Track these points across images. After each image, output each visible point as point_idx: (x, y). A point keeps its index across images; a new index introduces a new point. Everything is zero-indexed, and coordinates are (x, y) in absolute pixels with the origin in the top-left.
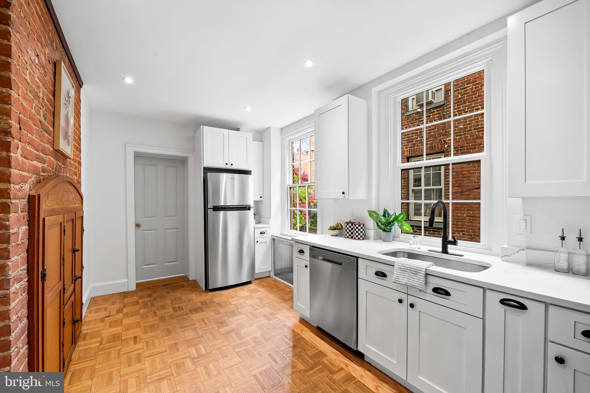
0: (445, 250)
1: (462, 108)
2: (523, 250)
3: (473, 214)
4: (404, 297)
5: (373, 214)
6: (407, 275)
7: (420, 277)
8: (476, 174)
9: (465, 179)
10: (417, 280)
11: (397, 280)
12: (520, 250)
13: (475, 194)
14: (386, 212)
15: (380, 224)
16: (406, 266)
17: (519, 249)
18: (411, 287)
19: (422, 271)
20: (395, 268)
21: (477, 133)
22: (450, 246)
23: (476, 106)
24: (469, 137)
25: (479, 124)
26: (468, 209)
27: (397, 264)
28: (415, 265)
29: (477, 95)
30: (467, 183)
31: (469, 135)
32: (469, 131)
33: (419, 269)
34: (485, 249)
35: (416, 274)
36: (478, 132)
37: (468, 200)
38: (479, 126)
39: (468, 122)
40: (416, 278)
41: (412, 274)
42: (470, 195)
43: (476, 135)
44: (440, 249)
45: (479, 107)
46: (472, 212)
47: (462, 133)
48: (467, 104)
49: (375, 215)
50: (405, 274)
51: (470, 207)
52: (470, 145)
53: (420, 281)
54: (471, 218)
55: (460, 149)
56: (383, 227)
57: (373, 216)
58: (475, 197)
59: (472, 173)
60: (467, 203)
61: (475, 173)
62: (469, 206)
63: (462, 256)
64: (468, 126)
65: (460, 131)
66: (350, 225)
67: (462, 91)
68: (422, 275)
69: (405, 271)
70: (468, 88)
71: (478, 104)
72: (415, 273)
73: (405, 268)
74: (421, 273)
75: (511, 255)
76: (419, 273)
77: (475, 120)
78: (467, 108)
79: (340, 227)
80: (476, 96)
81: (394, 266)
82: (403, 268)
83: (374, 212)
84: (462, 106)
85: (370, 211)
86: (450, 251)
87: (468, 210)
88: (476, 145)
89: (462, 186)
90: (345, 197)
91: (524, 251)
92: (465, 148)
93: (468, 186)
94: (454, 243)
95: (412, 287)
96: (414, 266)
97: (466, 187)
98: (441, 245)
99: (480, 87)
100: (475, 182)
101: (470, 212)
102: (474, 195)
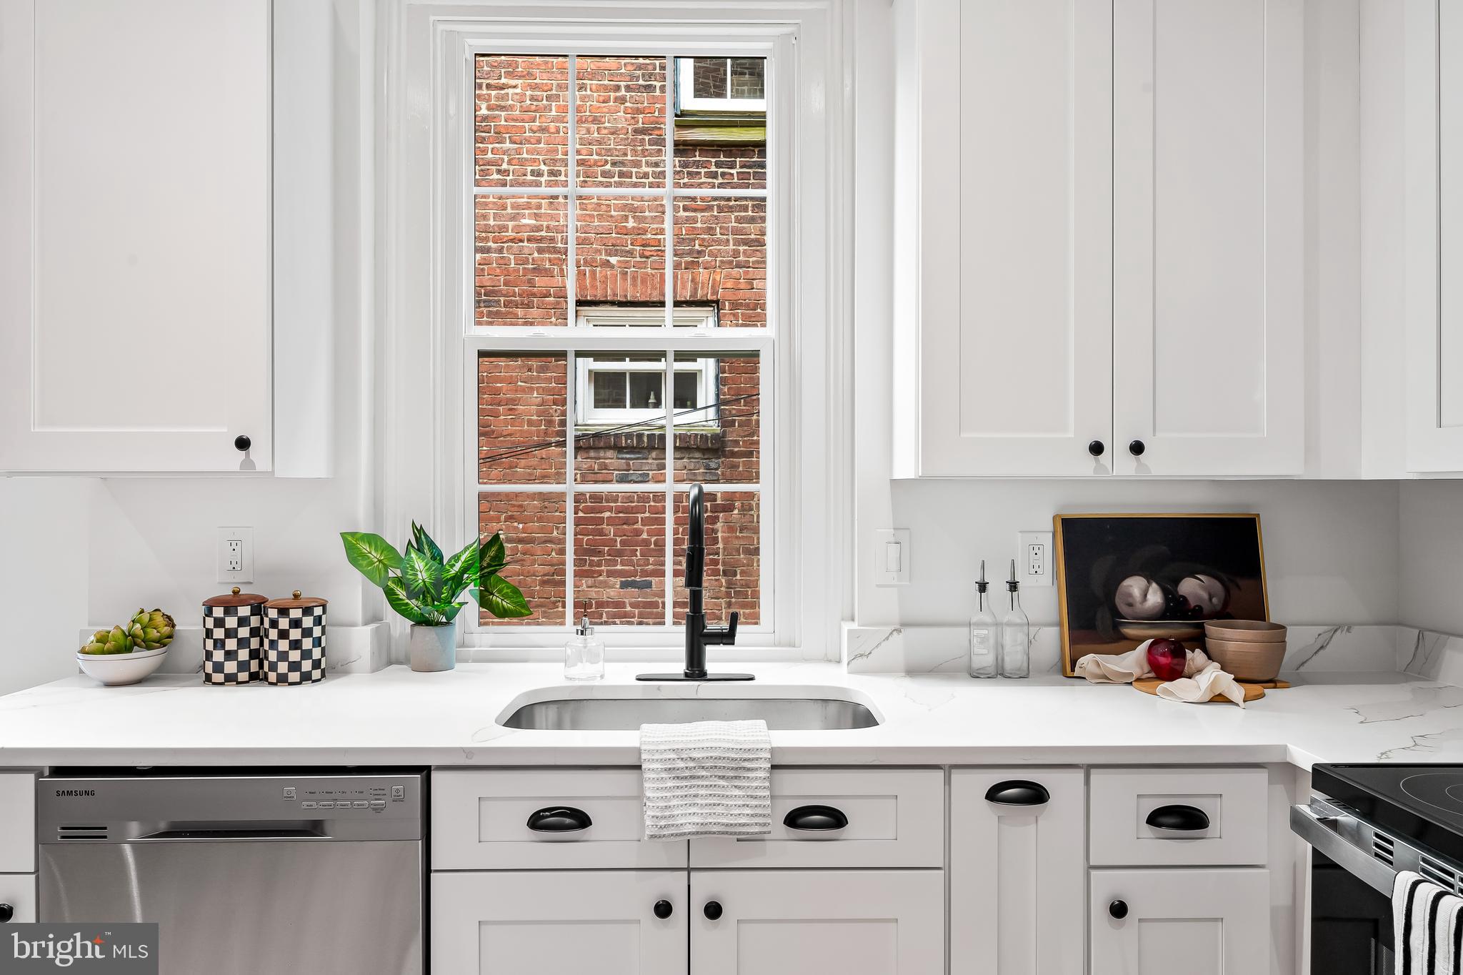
0: (696, 670)
1: (490, 155)
2: (899, 631)
3: (524, 531)
4: (672, 887)
5: (365, 547)
6: (702, 792)
7: (755, 784)
8: (535, 395)
9: (501, 408)
10: (741, 802)
11: (663, 823)
12: (891, 633)
13: (530, 464)
14: (423, 536)
15: (402, 594)
16: (695, 755)
17: (889, 629)
18: (723, 833)
19: (757, 759)
20: (647, 775)
21: (536, 255)
22: (711, 651)
23: (534, 160)
24: (513, 262)
25: (542, 225)
26: (510, 513)
27: (657, 756)
28: (728, 741)
29: (537, 124)
30: (506, 423)
31: (512, 257)
32: (512, 240)
33: (746, 756)
34: (775, 645)
35: (736, 777)
36: (540, 251)
37: (510, 482)
38: (543, 233)
39: (509, 210)
40: (737, 792)
41: (722, 783)
42: (516, 467)
43: (533, 259)
44: (680, 668)
45: (543, 167)
46: (521, 526)
47: (491, 244)
48: (508, 145)
49: (375, 555)
50: (693, 791)
51: (516, 509)
52: (515, 292)
53: (754, 802)
54: (520, 546)
55: (485, 301)
56: (413, 603)
57: (364, 556)
58: (530, 474)
59: (523, 390)
60: (509, 496)
61: (532, 389)
62: (514, 506)
63: (752, 679)
64: (511, 224)
65: (483, 234)
66: (244, 611)
67: (493, 93)
68: (763, 774)
69: (692, 777)
70: (511, 91)
71: (541, 158)
72: (731, 774)
73: (692, 764)
74: (757, 769)
75: (870, 653)
76: (749, 769)
77: (530, 208)
78: (506, 158)
79: (166, 630)
80: (535, 129)
81: (639, 767)
82: (681, 764)
83: (373, 539)
84: (490, 146)
85: (353, 534)
86: (711, 668)
87: (510, 518)
88: (534, 295)
89: (493, 431)
90: (248, 464)
91: (901, 635)
92: (502, 299)
93: (510, 435)
94: (727, 637)
95: (727, 833)
96: (731, 746)
97: (505, 436)
98: (682, 651)
99: (544, 102)
100: (530, 423)
101: (516, 524)
102: (529, 467)
